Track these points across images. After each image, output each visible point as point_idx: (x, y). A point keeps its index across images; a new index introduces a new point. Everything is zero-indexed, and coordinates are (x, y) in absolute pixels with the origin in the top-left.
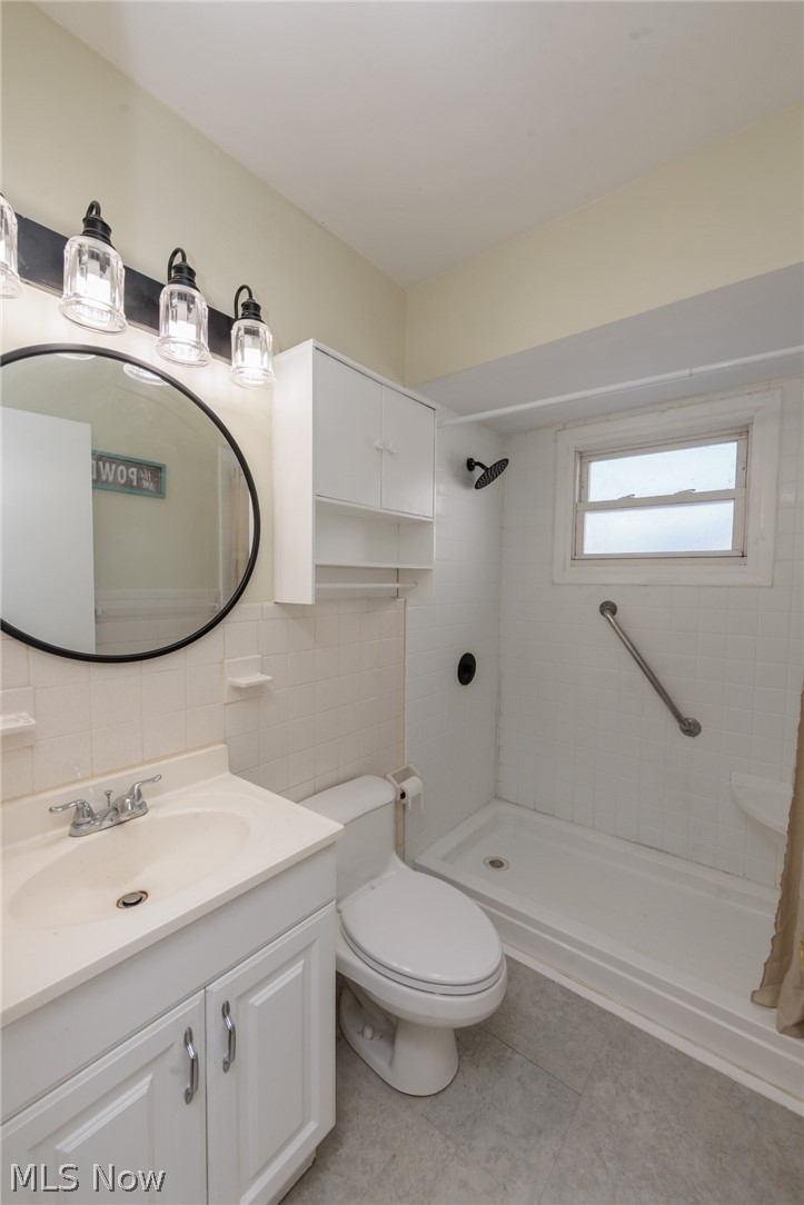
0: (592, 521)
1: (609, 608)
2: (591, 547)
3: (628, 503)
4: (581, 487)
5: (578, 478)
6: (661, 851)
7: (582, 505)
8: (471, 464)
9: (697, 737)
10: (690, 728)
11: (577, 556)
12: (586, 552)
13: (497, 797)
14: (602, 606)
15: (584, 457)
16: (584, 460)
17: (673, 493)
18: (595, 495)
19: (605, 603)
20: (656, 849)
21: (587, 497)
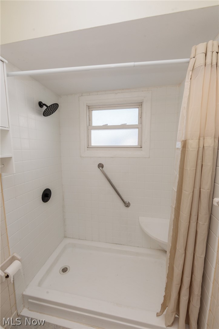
0: (94, 133)
1: (101, 166)
2: (94, 143)
3: (106, 127)
4: (89, 120)
5: (88, 116)
6: (120, 244)
7: (90, 127)
8: (41, 104)
9: (129, 207)
10: (127, 205)
11: (89, 147)
12: (92, 145)
13: (65, 237)
14: (98, 165)
15: (90, 108)
16: (90, 110)
17: (120, 124)
18: (95, 123)
19: (100, 164)
20: (118, 244)
21: (92, 124)
